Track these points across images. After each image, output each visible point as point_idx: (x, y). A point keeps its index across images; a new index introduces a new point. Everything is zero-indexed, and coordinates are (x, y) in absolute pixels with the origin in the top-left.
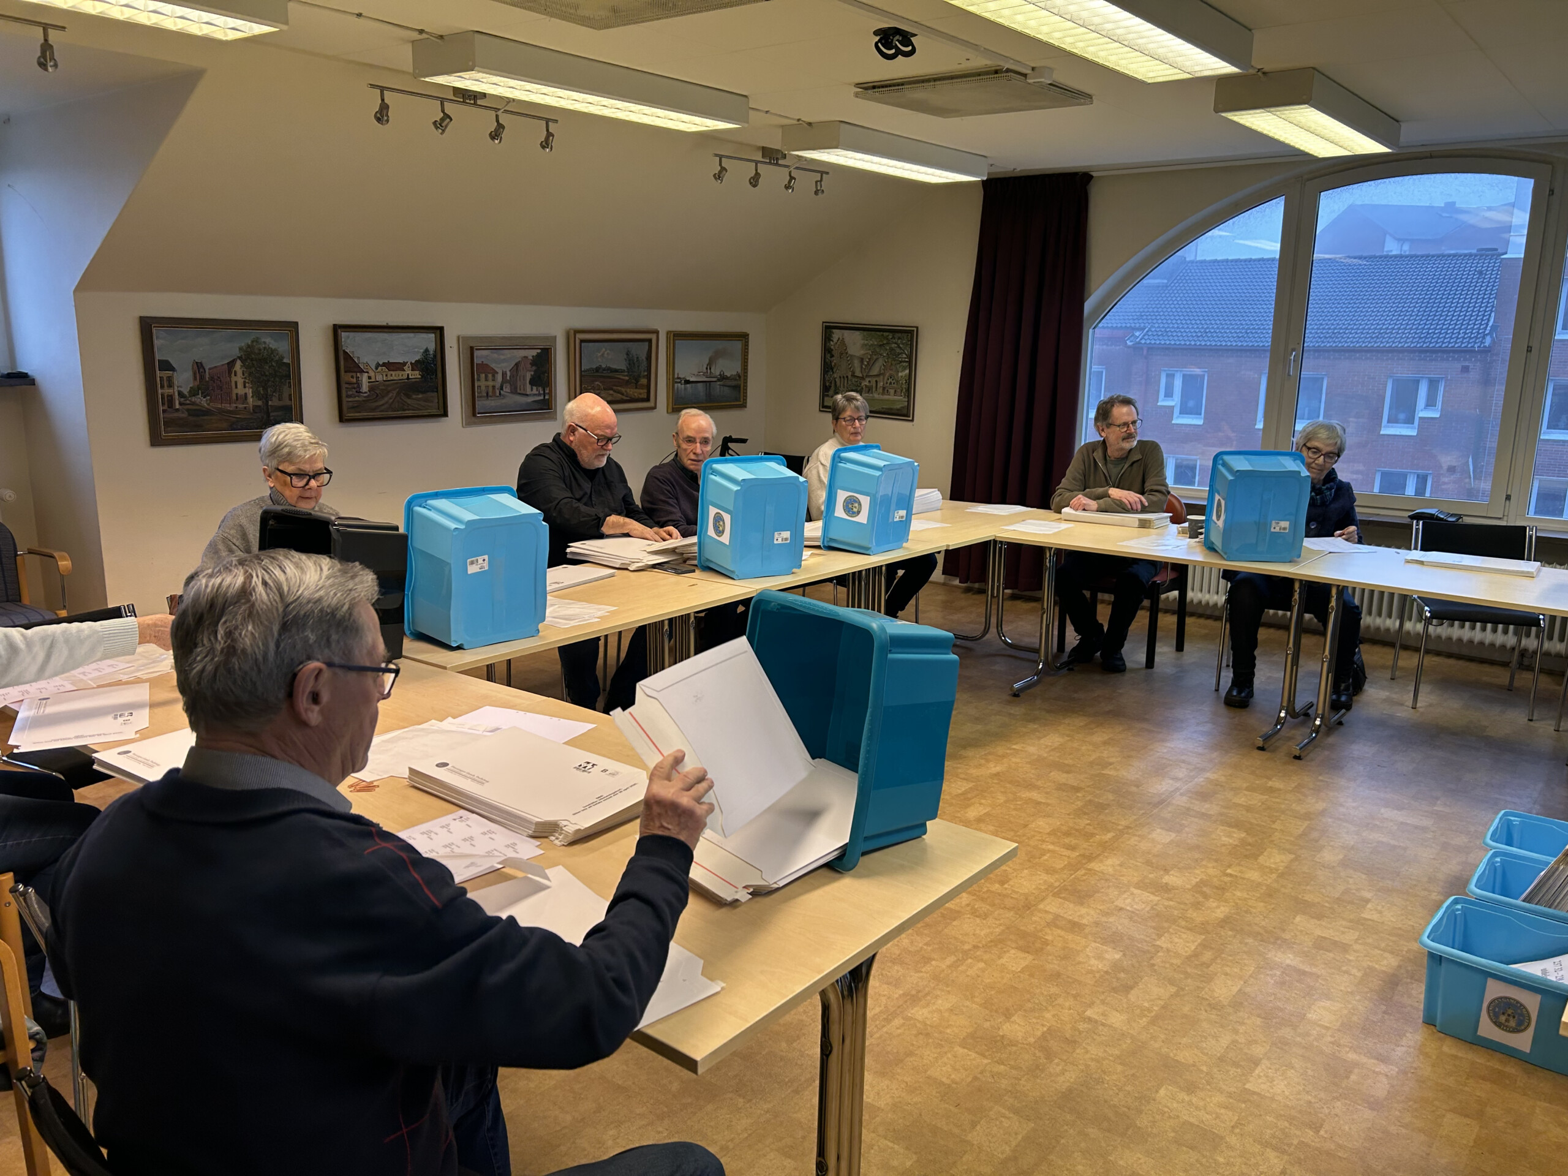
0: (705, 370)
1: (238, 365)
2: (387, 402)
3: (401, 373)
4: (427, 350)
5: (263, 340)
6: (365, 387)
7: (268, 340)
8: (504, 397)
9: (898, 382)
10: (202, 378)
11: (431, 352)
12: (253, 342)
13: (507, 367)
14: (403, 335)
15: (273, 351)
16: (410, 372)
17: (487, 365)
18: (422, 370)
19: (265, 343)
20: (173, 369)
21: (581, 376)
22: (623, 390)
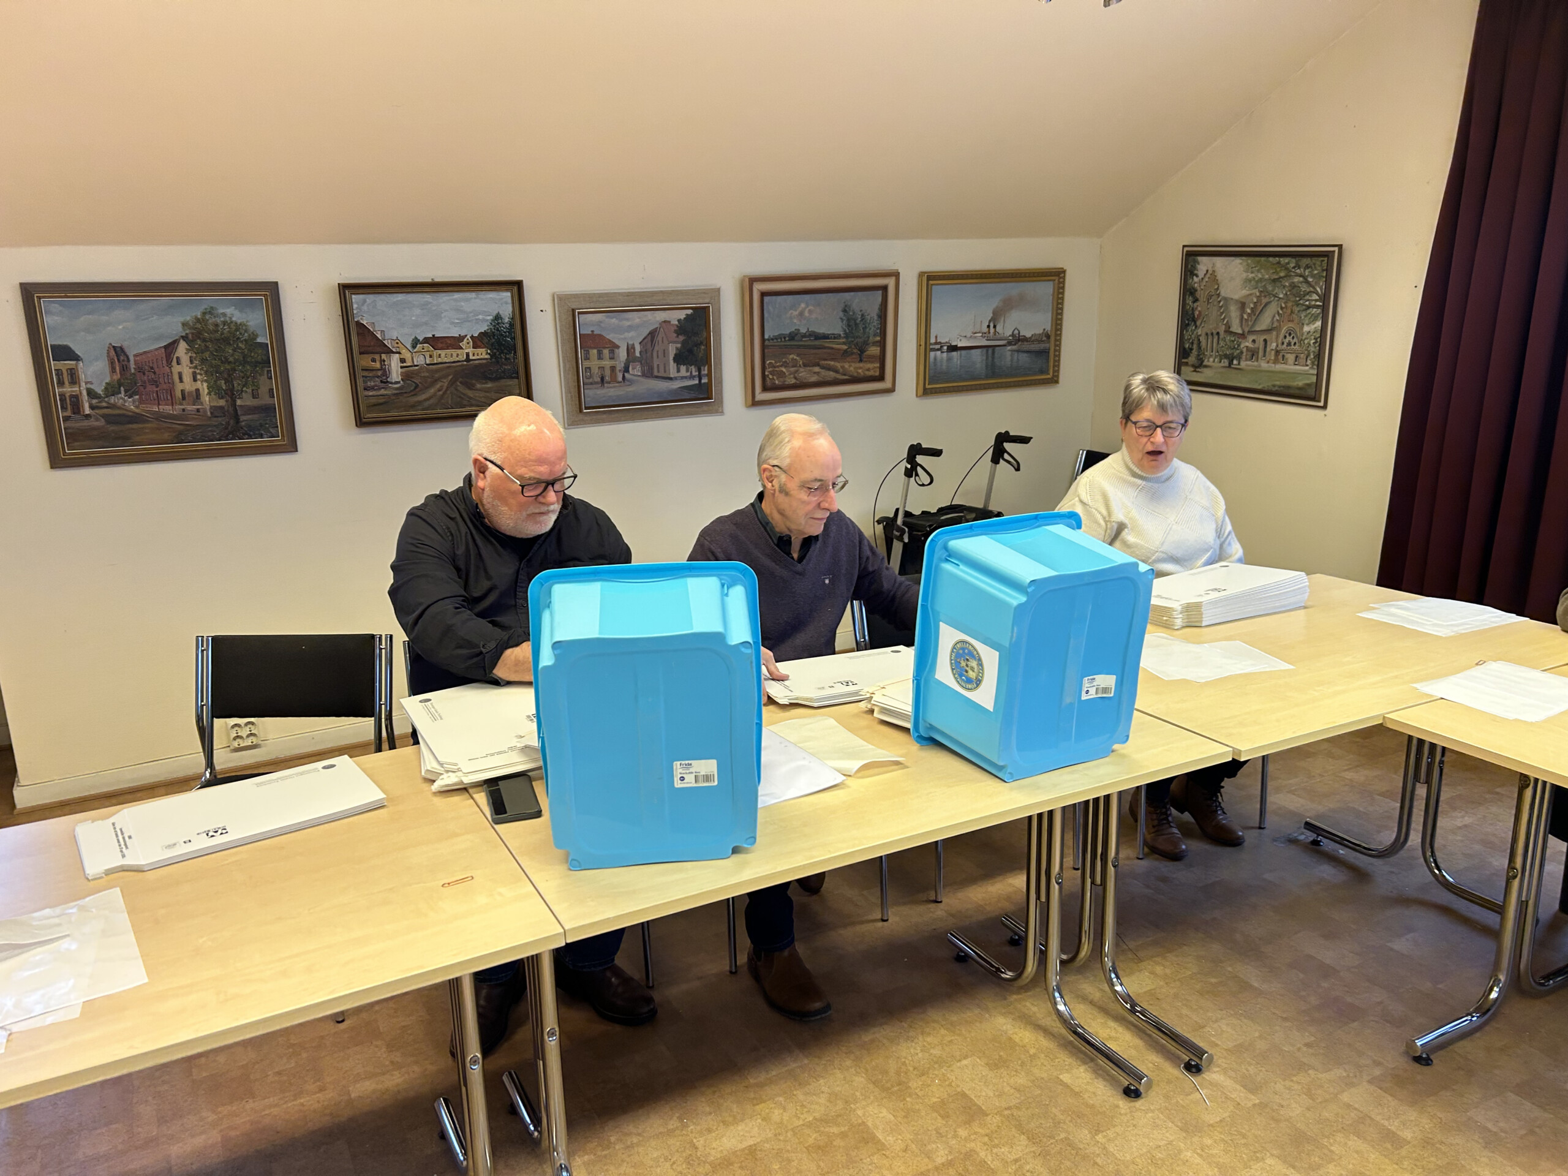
0: (985, 330)
1: (182, 348)
2: (434, 395)
3: (454, 352)
4: (498, 317)
5: (221, 311)
6: (395, 372)
7: (229, 311)
8: (631, 382)
9: (1301, 341)
10: (124, 368)
11: (507, 320)
12: (204, 314)
13: (635, 338)
14: (457, 296)
15: (238, 327)
16: (470, 350)
17: (600, 335)
18: (491, 346)
19: (224, 315)
20: (77, 358)
21: (763, 347)
22: (838, 365)
